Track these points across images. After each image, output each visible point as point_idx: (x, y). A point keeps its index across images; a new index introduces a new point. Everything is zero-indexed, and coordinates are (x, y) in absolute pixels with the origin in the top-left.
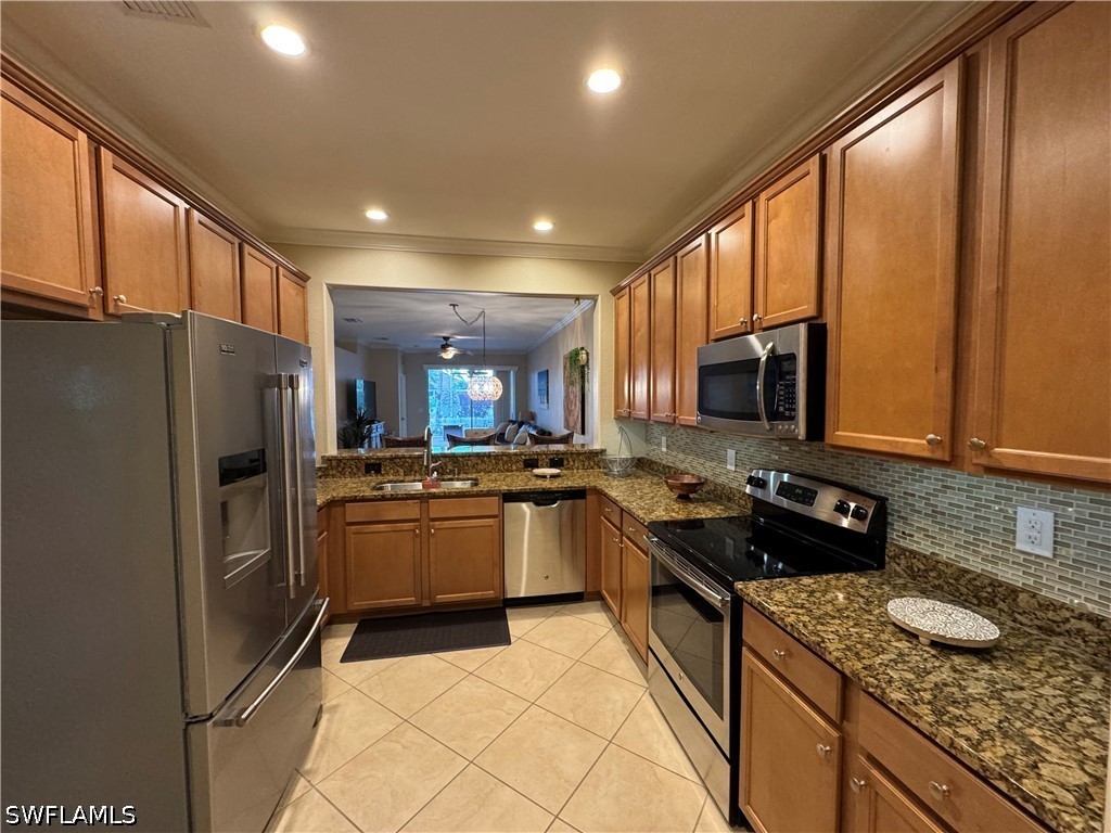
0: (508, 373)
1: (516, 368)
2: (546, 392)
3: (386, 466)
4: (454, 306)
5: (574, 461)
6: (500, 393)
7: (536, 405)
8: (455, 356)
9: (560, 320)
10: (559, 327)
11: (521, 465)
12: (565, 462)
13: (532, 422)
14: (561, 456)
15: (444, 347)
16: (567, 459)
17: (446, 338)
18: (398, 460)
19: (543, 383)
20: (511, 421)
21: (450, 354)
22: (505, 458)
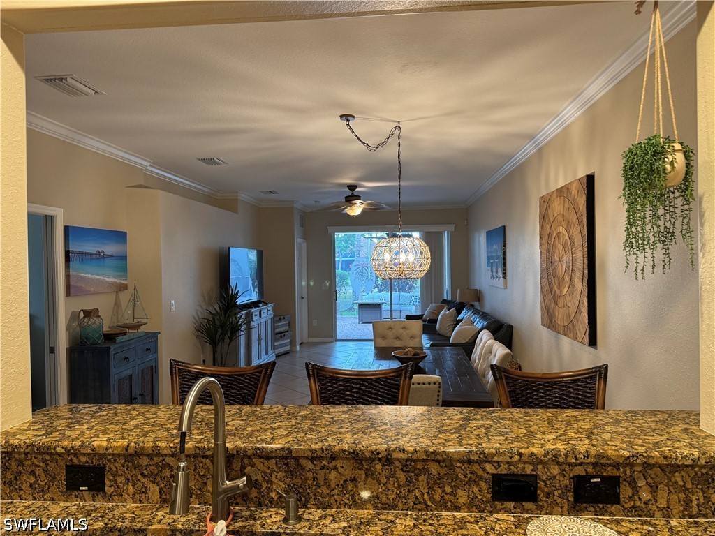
0: (441, 234)
1: (452, 228)
2: (501, 262)
3: (115, 475)
4: (347, 117)
5: (654, 488)
6: (427, 265)
7: (484, 278)
8: (364, 212)
9: (531, 137)
10: (529, 149)
11: (483, 491)
12: (625, 491)
13: (477, 305)
14: (610, 472)
15: (350, 200)
16: (632, 482)
17: (352, 187)
18: (145, 461)
19: (496, 247)
20: (445, 302)
21: (356, 209)
22: (434, 469)
